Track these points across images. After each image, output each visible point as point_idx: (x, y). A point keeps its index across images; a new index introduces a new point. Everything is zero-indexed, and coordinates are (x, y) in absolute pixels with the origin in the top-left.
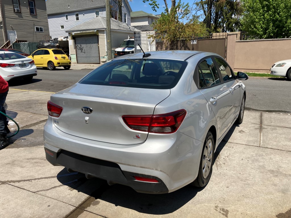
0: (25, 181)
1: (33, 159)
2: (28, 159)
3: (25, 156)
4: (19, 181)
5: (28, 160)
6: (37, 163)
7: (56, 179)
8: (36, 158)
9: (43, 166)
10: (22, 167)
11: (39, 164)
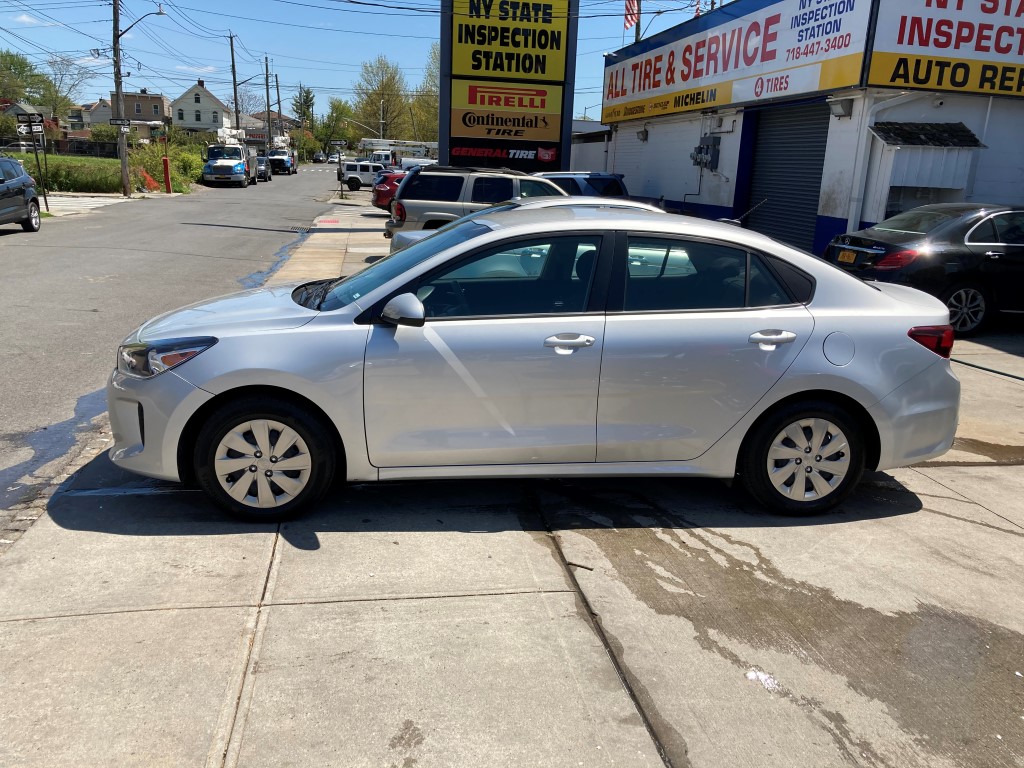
0: (998, 528)
1: (976, 569)
2: (992, 575)
3: (1002, 590)
4: (1012, 532)
5: (992, 571)
6: (964, 555)
7: (925, 505)
8: (964, 567)
9: (947, 540)
10: (1009, 560)
11: (959, 549)
